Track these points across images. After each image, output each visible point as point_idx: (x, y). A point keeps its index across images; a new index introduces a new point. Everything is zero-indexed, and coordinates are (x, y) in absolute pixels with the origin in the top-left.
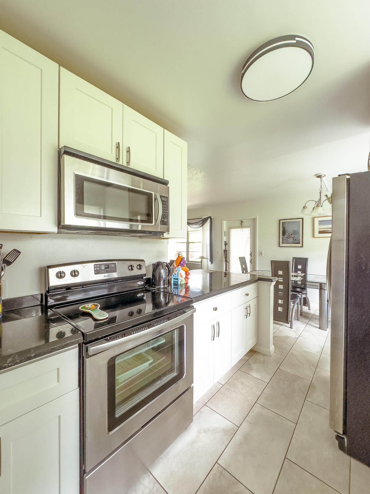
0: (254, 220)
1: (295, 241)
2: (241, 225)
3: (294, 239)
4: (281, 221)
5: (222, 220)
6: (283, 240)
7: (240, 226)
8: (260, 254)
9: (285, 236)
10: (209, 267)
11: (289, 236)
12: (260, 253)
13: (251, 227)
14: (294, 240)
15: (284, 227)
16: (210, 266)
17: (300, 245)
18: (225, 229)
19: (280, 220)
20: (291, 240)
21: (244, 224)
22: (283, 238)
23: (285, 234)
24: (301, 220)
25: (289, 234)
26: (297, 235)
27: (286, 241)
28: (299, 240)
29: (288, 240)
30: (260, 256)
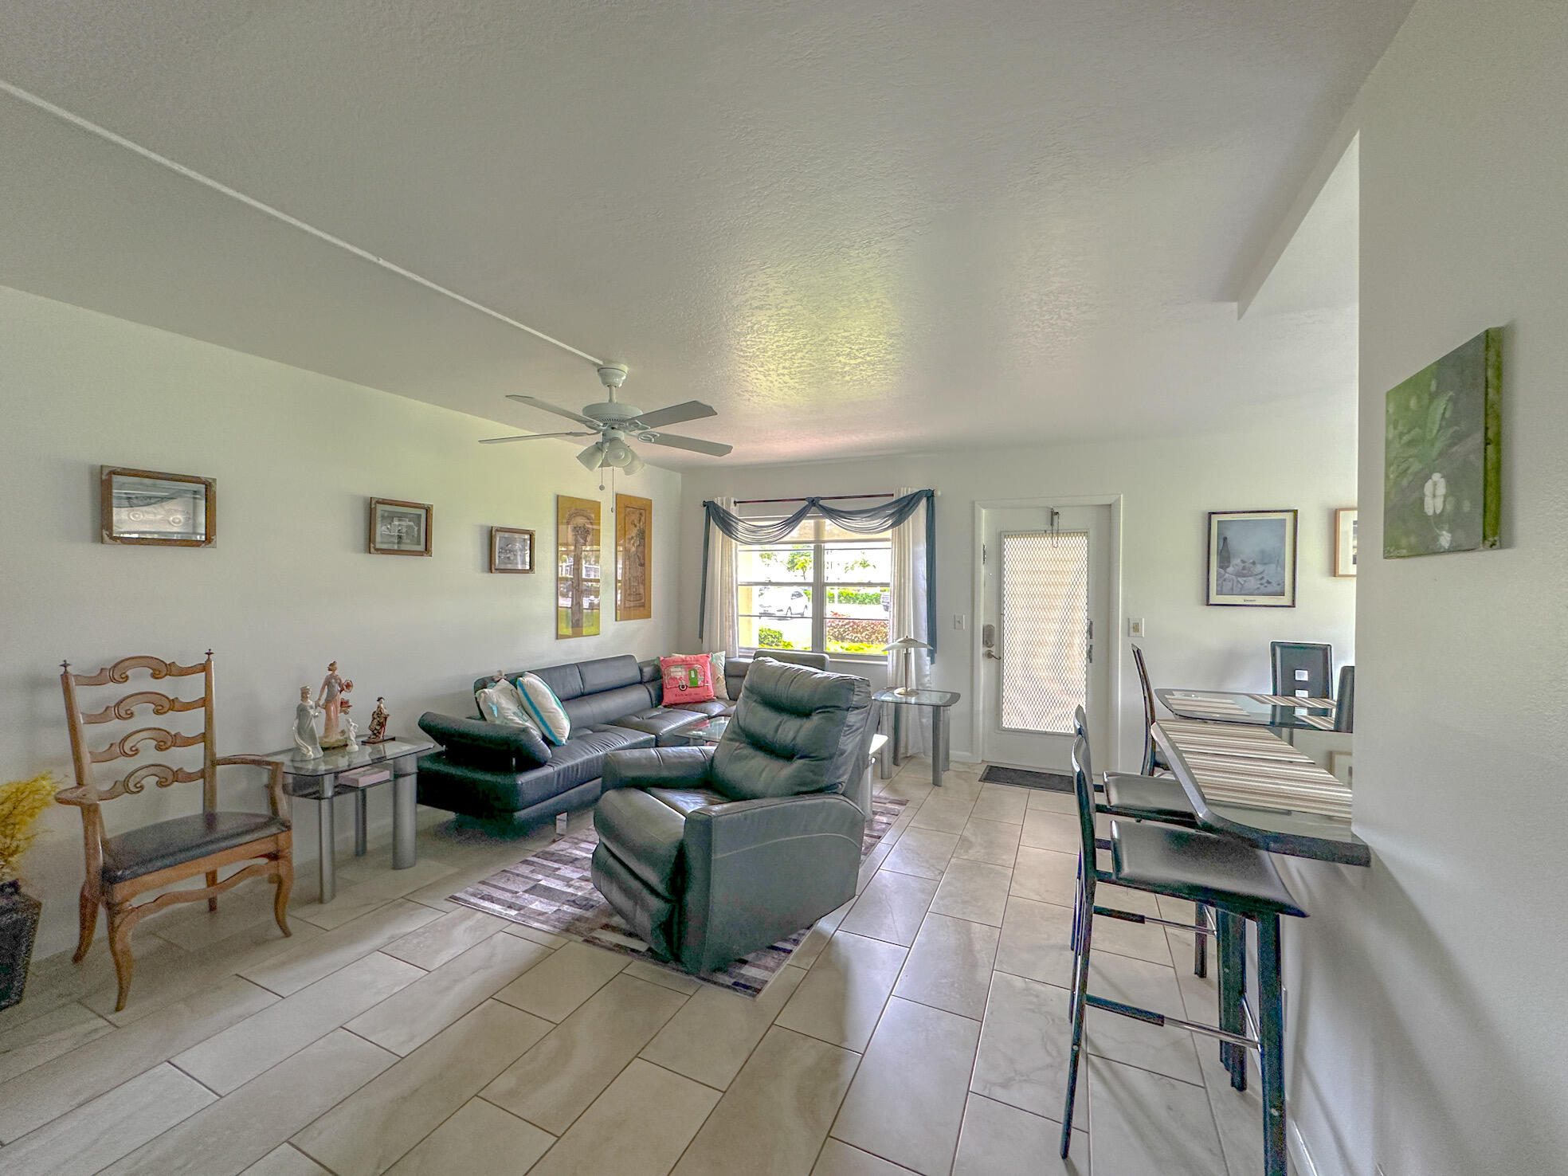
0: (1109, 509)
1: (1266, 584)
2: (1052, 524)
3: (1262, 578)
4: (1215, 519)
5: (976, 505)
6: (1220, 582)
7: (1048, 527)
8: (1132, 630)
9: (1230, 569)
10: (927, 676)
11: (1244, 568)
12: (1131, 625)
13: (1091, 533)
14: (1264, 581)
15: (1225, 539)
16: (928, 673)
17: (1286, 600)
18: (984, 537)
19: (1211, 514)
20: (1252, 583)
21: (1062, 522)
22: (1219, 576)
23: (1229, 562)
24: (1289, 517)
25: (1243, 562)
26: (1273, 566)
27: (1233, 585)
28: (1282, 584)
29: (1238, 581)
30: (1129, 636)
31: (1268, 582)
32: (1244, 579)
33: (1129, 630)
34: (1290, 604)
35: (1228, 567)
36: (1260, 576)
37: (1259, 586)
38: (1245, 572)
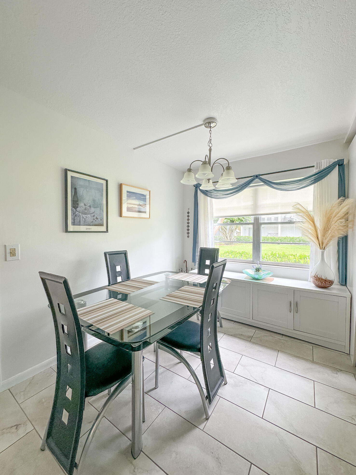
1: (96, 220)
3: (94, 216)
4: (69, 174)
6: (72, 217)
8: (8, 255)
9: (79, 209)
11: (85, 209)
12: (8, 251)
14: (95, 218)
15: (75, 189)
17: (104, 229)
19: (66, 170)
20: (89, 218)
22: (73, 213)
23: (78, 205)
24: (104, 183)
25: (85, 205)
26: (99, 209)
27: (80, 218)
28: (102, 219)
29: (83, 217)
30: (6, 260)
31: (97, 218)
32: (86, 215)
33: (6, 256)
34: (105, 230)
35: (78, 207)
36: (93, 215)
37: (93, 220)
38: (86, 211)
